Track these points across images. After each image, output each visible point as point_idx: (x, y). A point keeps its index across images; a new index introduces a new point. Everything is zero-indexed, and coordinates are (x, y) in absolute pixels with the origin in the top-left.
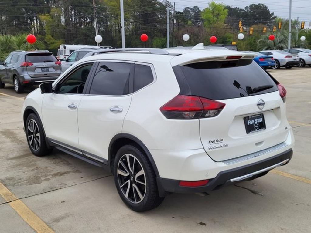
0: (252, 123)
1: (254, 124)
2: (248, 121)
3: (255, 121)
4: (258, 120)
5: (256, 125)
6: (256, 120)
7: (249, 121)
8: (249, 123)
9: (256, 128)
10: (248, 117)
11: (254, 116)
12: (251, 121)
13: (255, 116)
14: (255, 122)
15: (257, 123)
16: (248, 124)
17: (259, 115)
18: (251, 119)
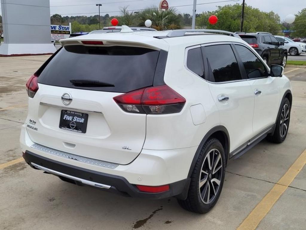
0: (68, 119)
1: (71, 121)
2: (65, 115)
3: (73, 118)
4: (78, 118)
5: (73, 123)
6: (75, 118)
7: (67, 116)
8: (66, 118)
9: (73, 126)
10: (66, 111)
11: (74, 113)
12: (68, 117)
13: (76, 113)
14: (74, 120)
15: (76, 122)
16: (64, 118)
17: (81, 114)
18: (69, 115)
